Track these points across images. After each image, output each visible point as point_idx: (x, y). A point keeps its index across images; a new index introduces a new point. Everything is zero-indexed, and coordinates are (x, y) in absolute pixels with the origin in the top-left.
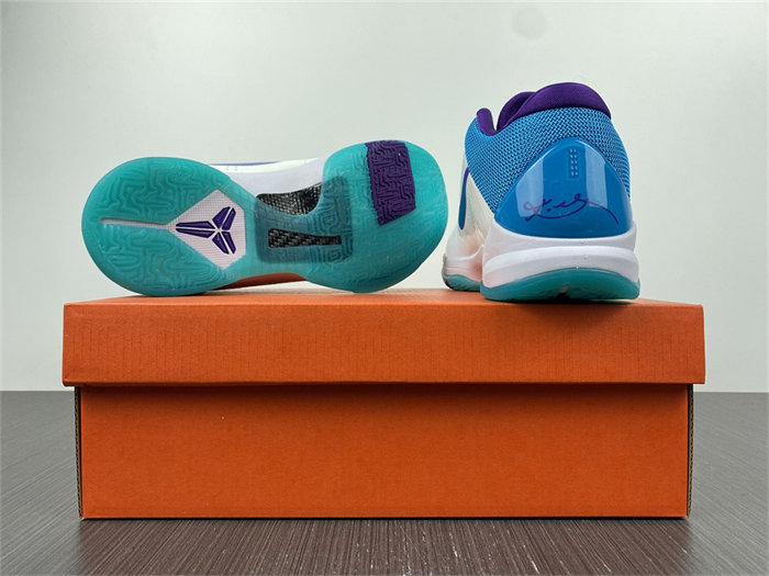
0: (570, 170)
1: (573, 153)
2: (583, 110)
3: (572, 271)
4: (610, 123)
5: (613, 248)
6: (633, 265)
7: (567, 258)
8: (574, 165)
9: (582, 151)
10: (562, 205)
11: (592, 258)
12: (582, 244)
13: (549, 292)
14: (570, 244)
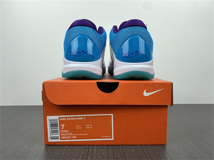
0: (135, 44)
1: (135, 39)
2: (139, 27)
3: (134, 72)
4: (147, 31)
5: (146, 65)
6: (152, 70)
7: (132, 68)
8: (135, 42)
9: (138, 39)
10: (132, 54)
11: (140, 68)
12: (137, 64)
13: (129, 77)
14: (134, 64)
